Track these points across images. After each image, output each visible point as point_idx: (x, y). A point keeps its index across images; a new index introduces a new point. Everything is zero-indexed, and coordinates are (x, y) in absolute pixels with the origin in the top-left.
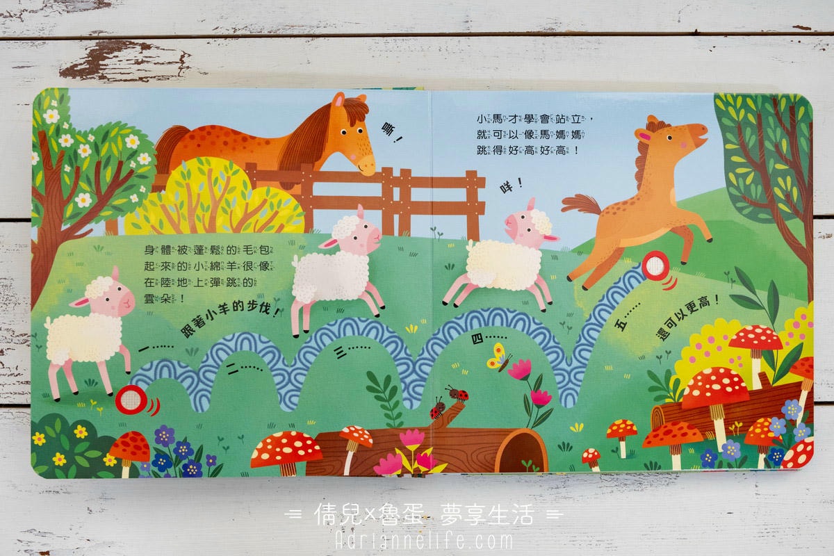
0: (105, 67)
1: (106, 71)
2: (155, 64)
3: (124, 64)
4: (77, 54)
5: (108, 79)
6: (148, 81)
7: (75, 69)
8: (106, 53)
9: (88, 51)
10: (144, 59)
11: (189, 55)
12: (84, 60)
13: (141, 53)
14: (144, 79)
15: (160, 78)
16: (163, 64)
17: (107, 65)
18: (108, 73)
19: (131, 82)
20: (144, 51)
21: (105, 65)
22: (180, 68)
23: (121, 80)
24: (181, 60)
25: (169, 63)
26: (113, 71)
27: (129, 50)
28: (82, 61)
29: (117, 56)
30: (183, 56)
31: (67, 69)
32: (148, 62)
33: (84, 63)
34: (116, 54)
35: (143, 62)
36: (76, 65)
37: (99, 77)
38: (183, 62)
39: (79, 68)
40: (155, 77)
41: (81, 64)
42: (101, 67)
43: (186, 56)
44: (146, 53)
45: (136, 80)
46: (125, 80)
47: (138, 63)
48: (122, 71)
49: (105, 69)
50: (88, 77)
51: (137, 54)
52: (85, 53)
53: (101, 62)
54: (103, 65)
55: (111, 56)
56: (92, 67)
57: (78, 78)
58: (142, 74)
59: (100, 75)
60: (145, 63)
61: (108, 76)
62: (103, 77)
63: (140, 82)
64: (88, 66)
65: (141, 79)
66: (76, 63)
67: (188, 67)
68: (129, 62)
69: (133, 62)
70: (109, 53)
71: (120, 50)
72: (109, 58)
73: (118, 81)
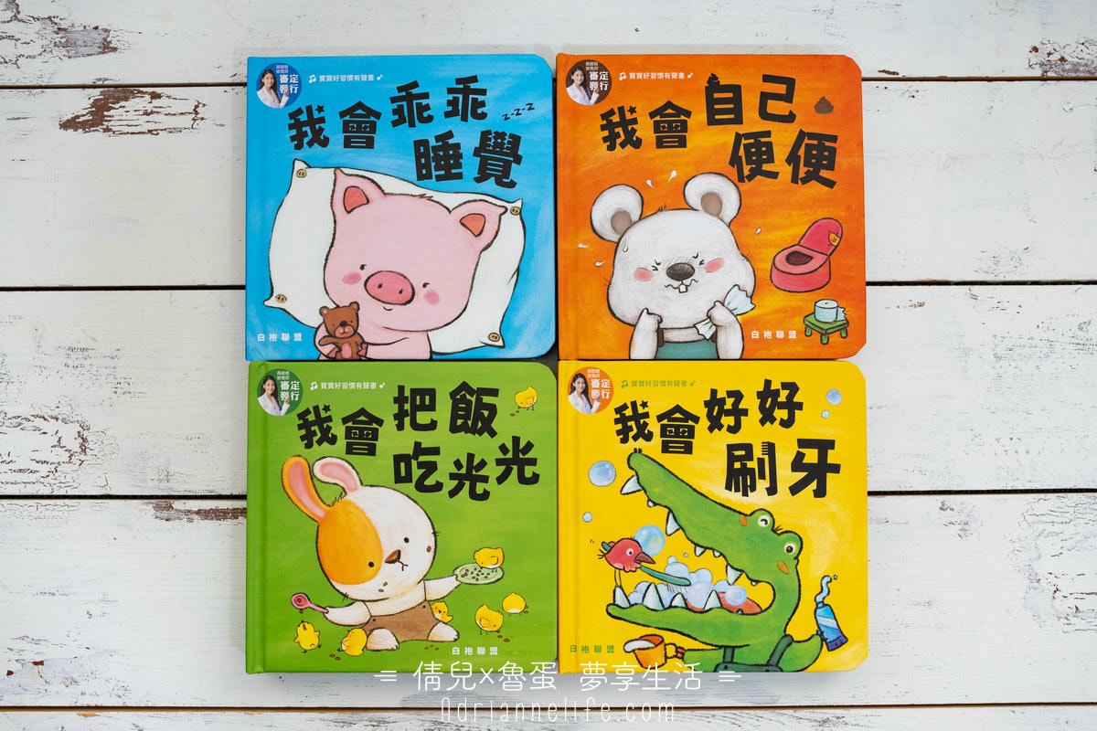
0: (110, 119)
1: (112, 123)
2: (166, 115)
3: (131, 115)
4: (79, 103)
5: (114, 132)
6: (158, 134)
7: (77, 120)
8: (111, 103)
9: (92, 100)
10: (155, 110)
11: (204, 105)
12: (87, 111)
13: (151, 102)
14: (154, 132)
15: (171, 130)
16: (175, 114)
17: (113, 116)
19: (139, 135)
20: (153, 100)
21: (110, 116)
22: (194, 120)
23: (128, 133)
24: (195, 110)
25: (182, 114)
26: (120, 123)
27: (136, 100)
28: (85, 112)
29: (124, 107)
30: (197, 106)
31: (68, 120)
32: (158, 113)
33: (87, 114)
34: (122, 103)
35: (152, 112)
36: (78, 117)
37: (104, 129)
38: (197, 113)
39: (81, 119)
40: (165, 130)
41: (83, 115)
42: (106, 118)
43: (201, 105)
44: (156, 102)
45: (145, 133)
46: (132, 133)
47: (146, 113)
48: (130, 123)
49: (110, 121)
50: (92, 129)
51: (145, 104)
52: (88, 103)
53: (106, 113)
54: (108, 116)
55: (116, 106)
56: (96, 118)
57: (80, 131)
58: (152, 126)
59: (105, 127)
60: (155, 115)
61: (114, 129)
62: (107, 130)
63: (150, 135)
64: (91, 118)
65: (150, 131)
66: (78, 114)
67: (202, 119)
68: (137, 113)
69: (141, 113)
70: (114, 103)
71: (126, 99)
72: (114, 108)
73: (125, 134)
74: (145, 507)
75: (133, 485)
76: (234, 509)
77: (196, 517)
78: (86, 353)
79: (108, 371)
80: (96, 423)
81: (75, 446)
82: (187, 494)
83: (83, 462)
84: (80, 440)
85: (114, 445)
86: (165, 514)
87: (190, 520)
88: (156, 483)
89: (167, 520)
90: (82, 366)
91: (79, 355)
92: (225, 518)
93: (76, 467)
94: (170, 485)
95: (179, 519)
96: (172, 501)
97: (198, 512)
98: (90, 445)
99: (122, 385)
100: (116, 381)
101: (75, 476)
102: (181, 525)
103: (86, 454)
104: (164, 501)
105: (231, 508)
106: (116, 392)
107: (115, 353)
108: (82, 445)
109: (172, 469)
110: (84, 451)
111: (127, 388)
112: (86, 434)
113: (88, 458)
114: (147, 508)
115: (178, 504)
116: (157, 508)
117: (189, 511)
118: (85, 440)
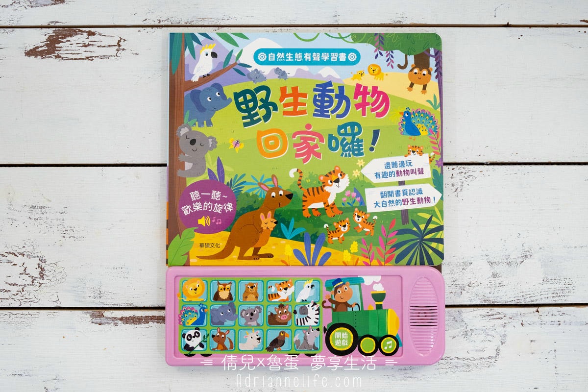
0: (60, 49)
2: (98, 46)
3: (74, 47)
4: (38, 38)
5: (62, 58)
6: (93, 60)
7: (37, 50)
8: (61, 38)
9: (47, 36)
10: (90, 43)
11: (125, 40)
12: (44, 44)
13: (88, 38)
14: (90, 58)
15: (102, 57)
16: (104, 46)
17: (62, 47)
18: (62, 53)
19: (79, 60)
20: (89, 37)
21: (60, 47)
22: (118, 50)
23: (72, 59)
24: (118, 44)
25: (109, 46)
26: (66, 52)
27: (78, 36)
28: (42, 44)
29: (69, 41)
30: (119, 41)
31: (31, 50)
32: (93, 45)
33: (44, 46)
34: (68, 39)
35: (89, 45)
36: (38, 48)
37: (55, 56)
38: (119, 45)
39: (40, 49)
40: (98, 57)
41: (41, 47)
42: (57, 49)
43: (122, 40)
44: (91, 38)
45: (84, 59)
46: (75, 59)
47: (85, 46)
48: (73, 52)
49: (60, 50)
50: (47, 56)
51: (84, 39)
52: (44, 38)
53: (57, 45)
54: (58, 47)
55: (64, 40)
56: (50, 48)
57: (39, 57)
58: (89, 54)
59: (56, 55)
60: (91, 46)
61: (62, 56)
62: (58, 57)
63: (87, 60)
64: (47, 48)
65: (87, 58)
66: (38, 45)
67: (124, 49)
68: (78, 45)
69: (81, 45)
70: (63, 38)
71: (71, 36)
72: (63, 42)
73: (70, 59)
74: (84, 315)
75: (76, 301)
76: (146, 317)
77: (119, 322)
78: (43, 210)
79: (58, 222)
80: (50, 257)
81: (36, 274)
82: (113, 306)
83: (41, 284)
84: (40, 270)
85: (63, 273)
86: (98, 320)
87: (116, 324)
88: (91, 298)
89: (100, 324)
90: (41, 219)
91: (39, 211)
92: (140, 323)
93: (37, 288)
94: (101, 300)
95: (108, 323)
96: (103, 311)
97: (121, 319)
98: (47, 273)
99: (69, 232)
100: (64, 229)
101: (36, 294)
102: (109, 328)
103: (43, 279)
104: (97, 311)
105: (144, 316)
106: (64, 237)
107: (64, 210)
108: (40, 273)
109: (103, 289)
110: (42, 277)
111: (72, 234)
112: (43, 265)
113: (45, 281)
114: (86, 316)
115: (107, 314)
116: (93, 316)
117: (115, 318)
118: (43, 269)
